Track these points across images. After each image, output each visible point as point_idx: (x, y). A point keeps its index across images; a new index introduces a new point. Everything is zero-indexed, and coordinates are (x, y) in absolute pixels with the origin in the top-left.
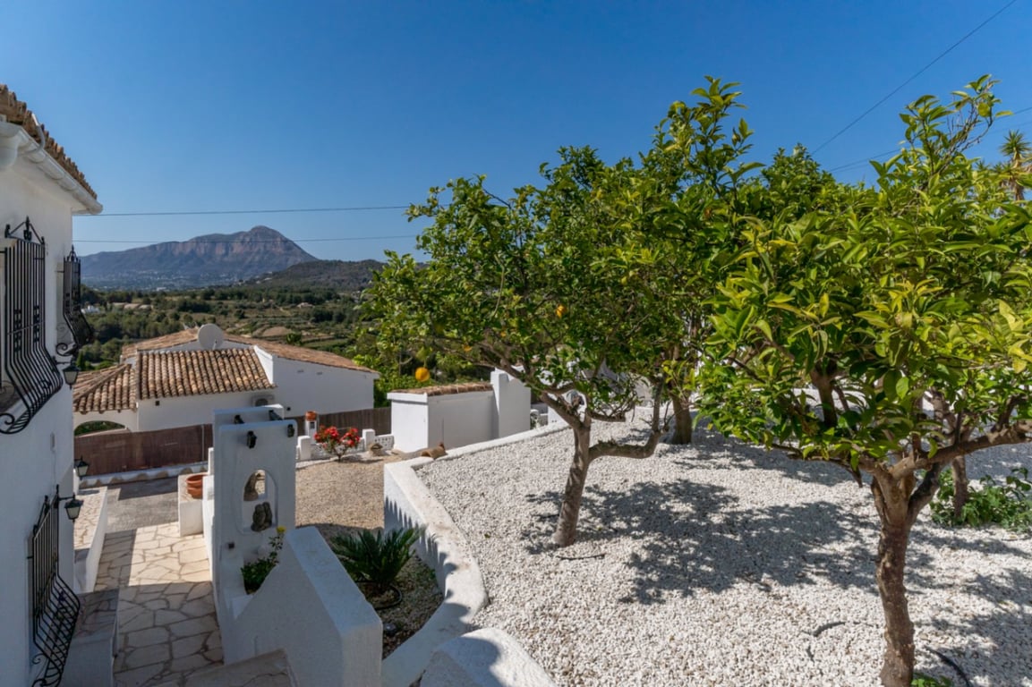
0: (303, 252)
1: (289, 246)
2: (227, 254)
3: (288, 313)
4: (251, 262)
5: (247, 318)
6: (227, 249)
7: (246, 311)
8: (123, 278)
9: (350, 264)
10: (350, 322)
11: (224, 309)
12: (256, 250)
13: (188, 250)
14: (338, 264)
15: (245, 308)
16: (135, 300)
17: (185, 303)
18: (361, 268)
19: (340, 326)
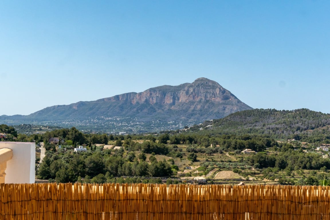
0: (239, 102)
1: (226, 95)
2: (174, 103)
3: (233, 158)
4: (193, 111)
5: (198, 161)
6: (174, 99)
7: (197, 154)
8: (94, 123)
9: (284, 112)
10: (292, 169)
11: (178, 152)
12: (198, 100)
13: (143, 100)
14: (272, 112)
15: (196, 152)
16: (110, 142)
17: (149, 146)
18: (294, 117)
19: (283, 173)
